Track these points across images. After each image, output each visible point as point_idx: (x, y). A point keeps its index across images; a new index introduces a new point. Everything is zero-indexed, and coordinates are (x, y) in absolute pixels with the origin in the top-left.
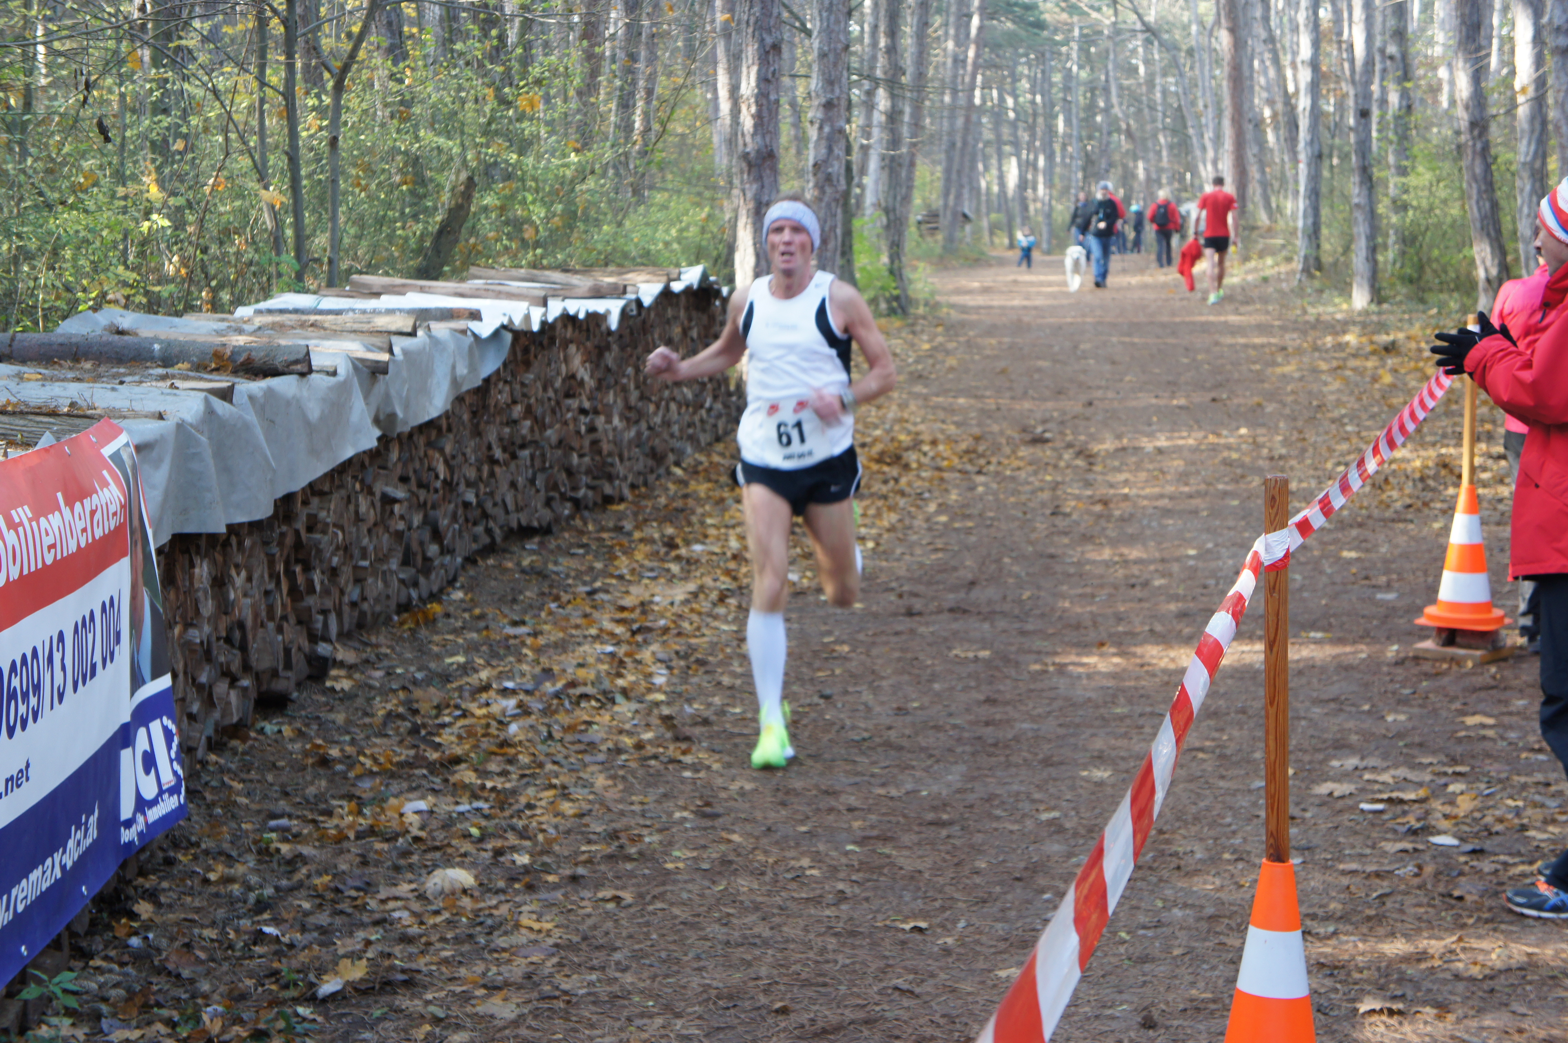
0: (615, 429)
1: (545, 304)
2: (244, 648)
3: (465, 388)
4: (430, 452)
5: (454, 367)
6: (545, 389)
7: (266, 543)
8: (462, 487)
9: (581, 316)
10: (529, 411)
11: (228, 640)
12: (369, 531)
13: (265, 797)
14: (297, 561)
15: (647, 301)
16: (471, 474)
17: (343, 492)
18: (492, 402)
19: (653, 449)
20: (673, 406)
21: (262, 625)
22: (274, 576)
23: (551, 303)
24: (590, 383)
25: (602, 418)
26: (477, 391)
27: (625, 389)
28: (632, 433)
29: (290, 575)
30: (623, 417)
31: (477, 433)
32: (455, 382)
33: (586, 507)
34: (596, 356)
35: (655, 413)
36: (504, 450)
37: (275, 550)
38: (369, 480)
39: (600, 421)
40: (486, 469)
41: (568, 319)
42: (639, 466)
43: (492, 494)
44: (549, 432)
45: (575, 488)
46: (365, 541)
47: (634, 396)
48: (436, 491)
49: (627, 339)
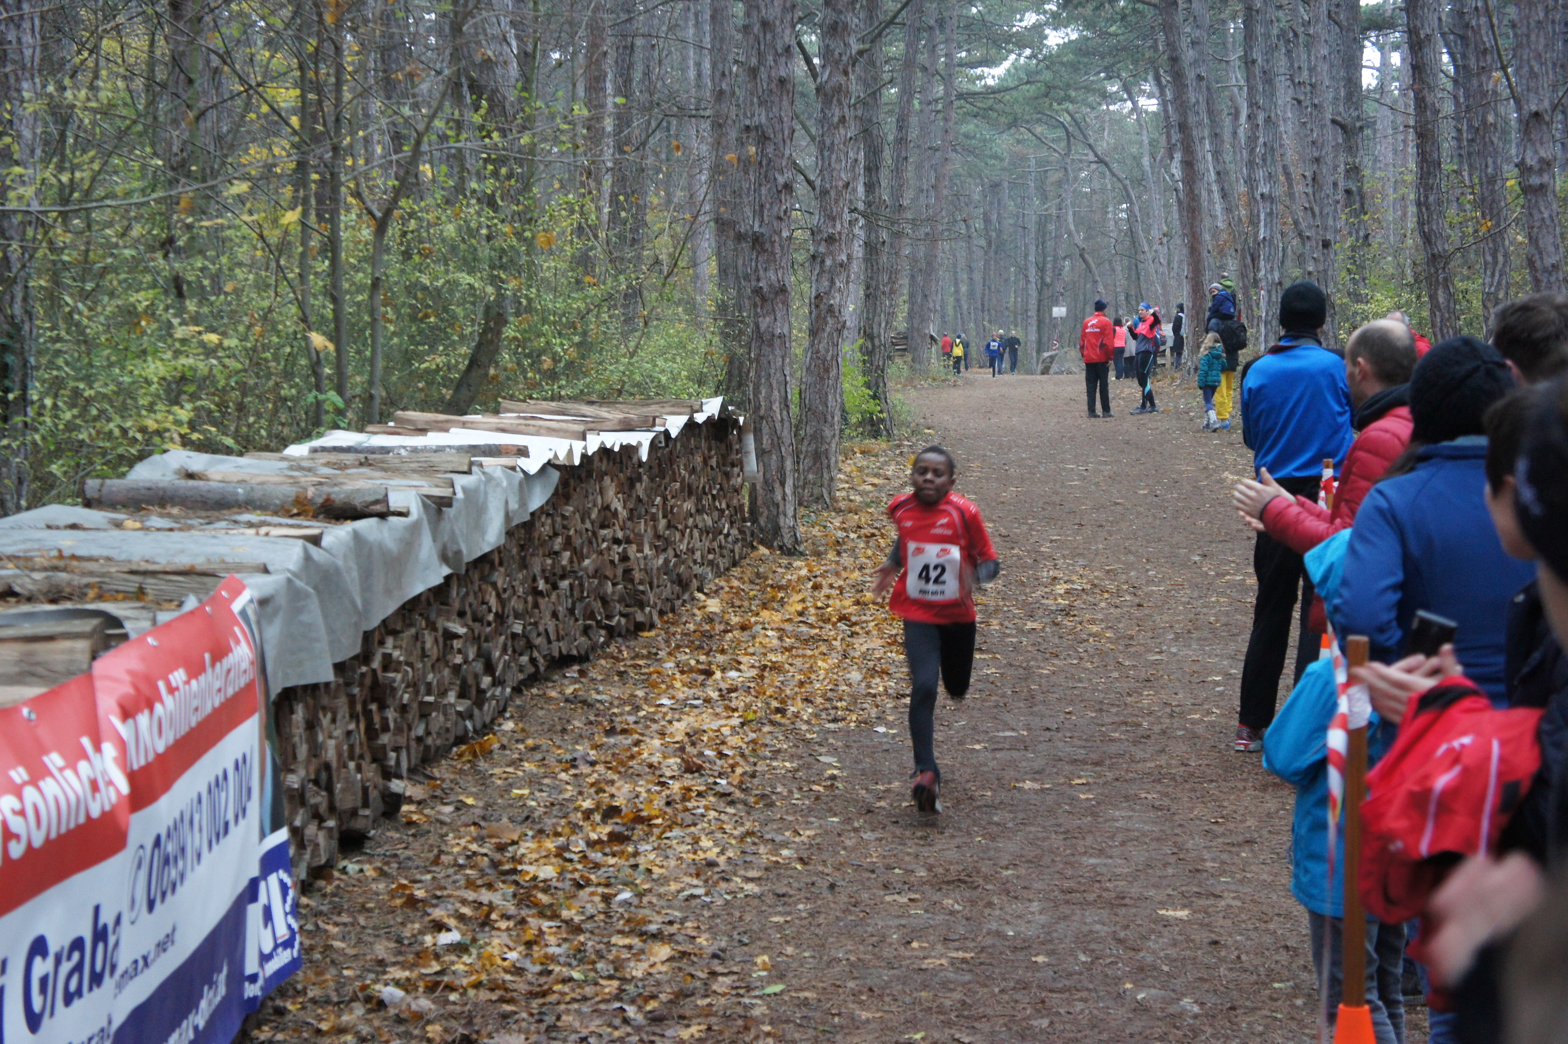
0: (645, 558)
1: (584, 439)
2: (329, 788)
3: (515, 522)
4: (484, 587)
5: (507, 502)
6: (583, 522)
7: (348, 684)
8: (511, 619)
9: (616, 449)
10: (568, 543)
11: (316, 782)
12: (433, 666)
13: (360, 941)
14: (373, 700)
15: (674, 433)
16: (520, 607)
17: (413, 631)
18: (536, 535)
19: (678, 575)
20: (696, 533)
21: (345, 766)
22: (354, 716)
23: (588, 436)
24: (623, 513)
25: (634, 547)
26: (524, 525)
27: (654, 518)
28: (661, 561)
29: (368, 714)
30: (653, 546)
31: (524, 565)
32: (508, 517)
33: (620, 635)
34: (628, 486)
35: (681, 541)
36: (547, 581)
37: (356, 690)
38: (433, 616)
39: (632, 550)
40: (530, 599)
41: (604, 452)
42: (667, 593)
43: (536, 624)
44: (587, 562)
45: (609, 617)
46: (430, 677)
47: (663, 523)
48: (489, 624)
49: (656, 470)
